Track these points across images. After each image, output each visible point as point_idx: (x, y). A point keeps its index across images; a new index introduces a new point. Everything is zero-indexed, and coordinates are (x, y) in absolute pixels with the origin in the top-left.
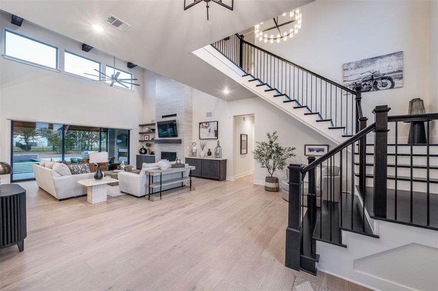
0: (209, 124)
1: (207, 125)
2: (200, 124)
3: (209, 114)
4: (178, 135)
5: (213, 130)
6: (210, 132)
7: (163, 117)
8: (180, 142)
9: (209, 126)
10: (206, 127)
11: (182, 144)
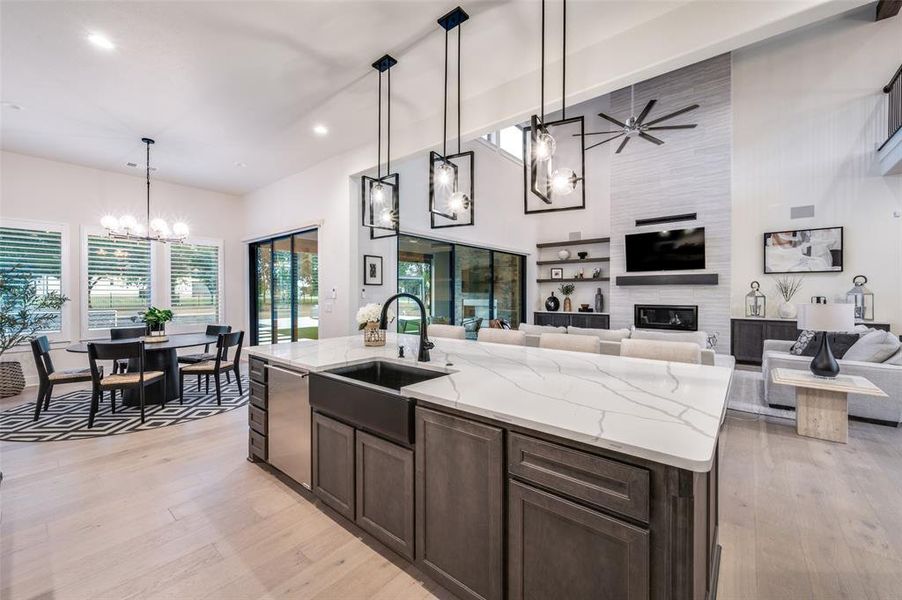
0: (804, 236)
1: (796, 239)
2: (767, 236)
3: (802, 212)
4: (707, 264)
5: (821, 251)
6: (808, 254)
7: (639, 223)
8: (712, 280)
9: (804, 240)
10: (794, 244)
11: (720, 286)
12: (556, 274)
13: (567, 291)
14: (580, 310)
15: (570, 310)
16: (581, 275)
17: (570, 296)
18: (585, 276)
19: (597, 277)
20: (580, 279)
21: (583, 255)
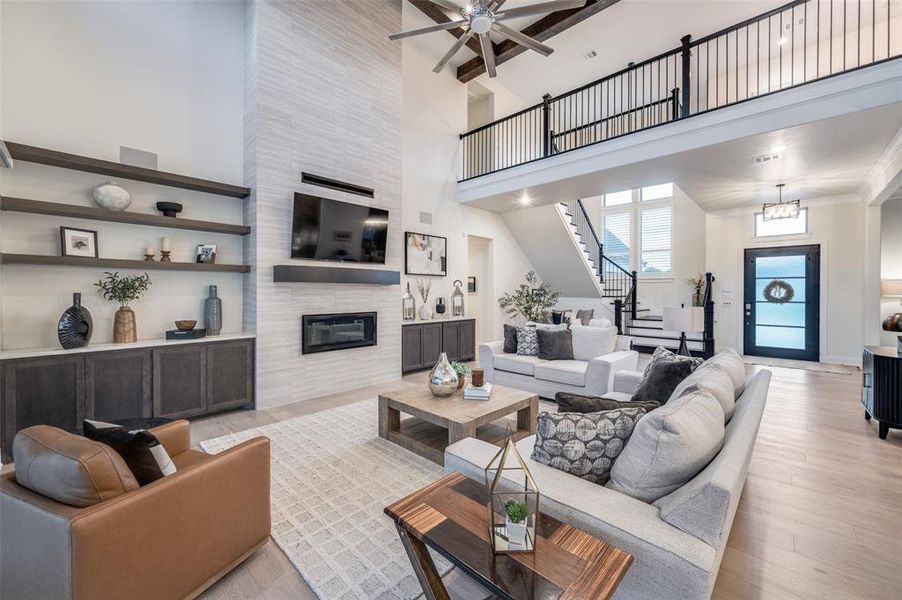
0: (428, 240)
1: (425, 243)
2: (407, 235)
3: (425, 218)
4: (387, 258)
5: (437, 257)
6: (431, 258)
7: (307, 179)
9: (429, 245)
10: (424, 247)
12: (79, 244)
13: (123, 291)
14: (170, 335)
15: (135, 340)
16: (165, 254)
17: (131, 304)
18: (174, 258)
19: (203, 262)
20: (165, 263)
21: (168, 210)
